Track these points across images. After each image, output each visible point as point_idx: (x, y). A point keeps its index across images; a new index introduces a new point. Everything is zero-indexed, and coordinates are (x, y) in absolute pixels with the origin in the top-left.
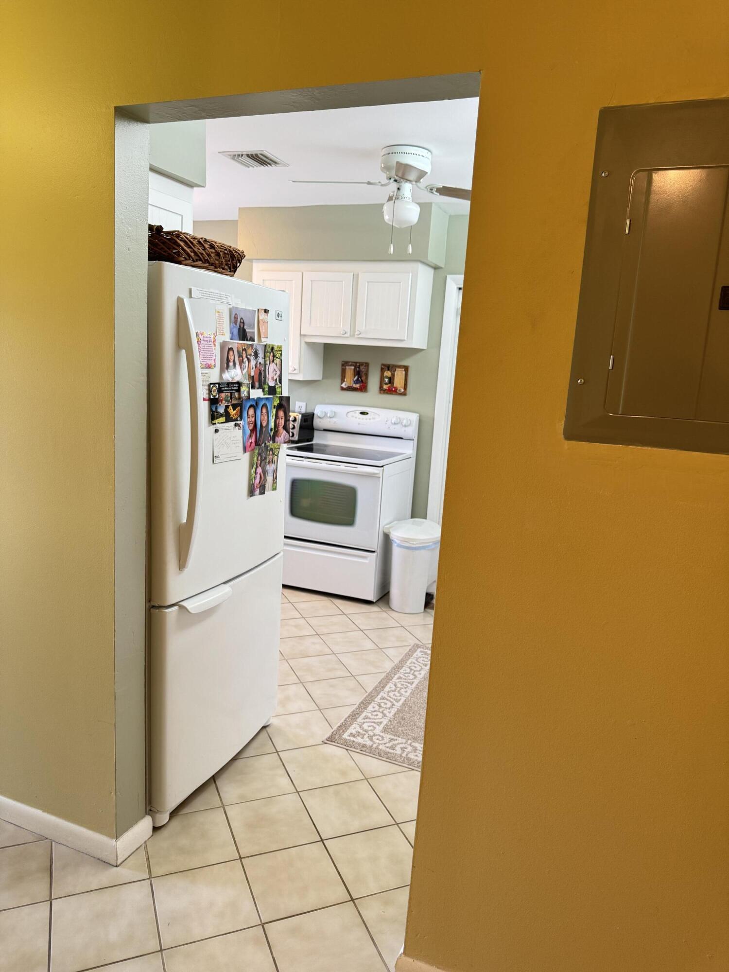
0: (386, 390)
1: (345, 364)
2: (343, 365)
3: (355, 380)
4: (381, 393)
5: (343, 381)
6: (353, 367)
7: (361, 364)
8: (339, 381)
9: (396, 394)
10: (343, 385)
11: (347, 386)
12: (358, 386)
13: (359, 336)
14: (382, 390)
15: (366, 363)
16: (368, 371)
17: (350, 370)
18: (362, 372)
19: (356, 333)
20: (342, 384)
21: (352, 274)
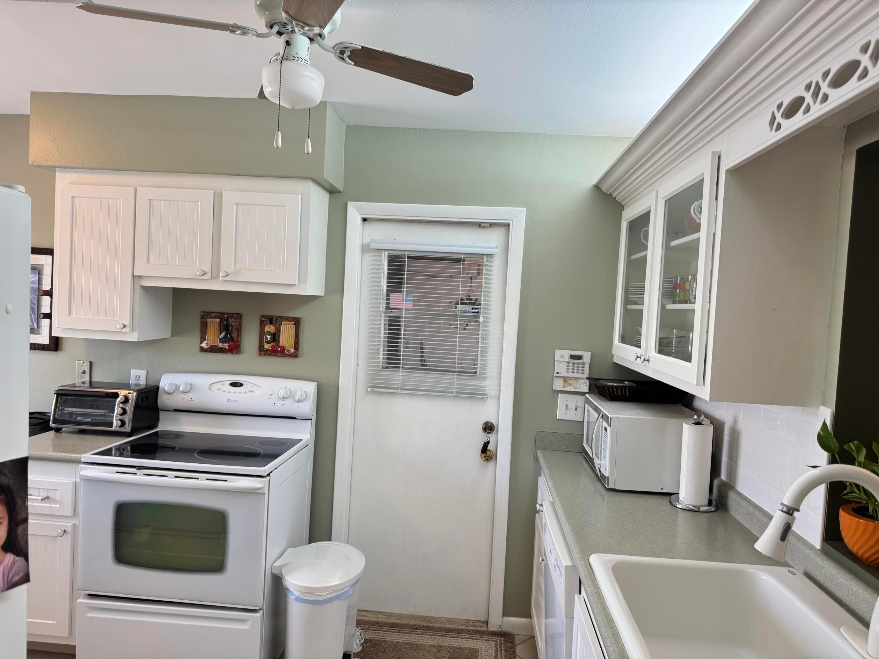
0: (267, 350)
1: (205, 316)
2: (202, 317)
3: (221, 337)
4: (260, 355)
5: (203, 339)
6: (218, 320)
7: (230, 315)
8: (197, 339)
9: (283, 356)
10: (204, 345)
11: (209, 346)
12: (226, 345)
13: (225, 279)
14: (262, 351)
15: (237, 314)
16: (240, 324)
17: (213, 324)
18: (232, 327)
19: (221, 275)
20: (201, 343)
21: (213, 192)
